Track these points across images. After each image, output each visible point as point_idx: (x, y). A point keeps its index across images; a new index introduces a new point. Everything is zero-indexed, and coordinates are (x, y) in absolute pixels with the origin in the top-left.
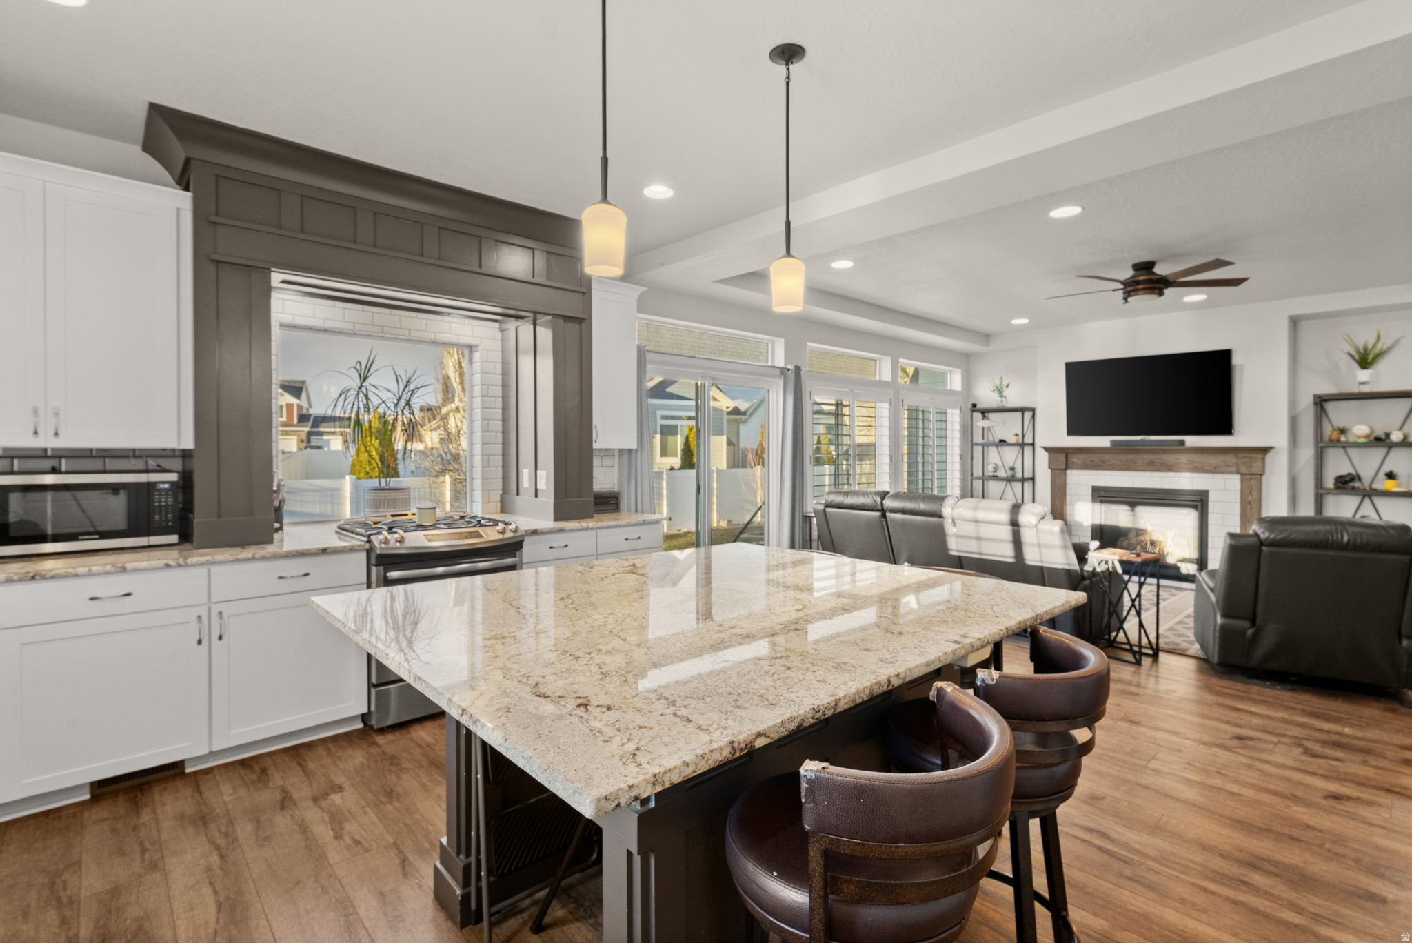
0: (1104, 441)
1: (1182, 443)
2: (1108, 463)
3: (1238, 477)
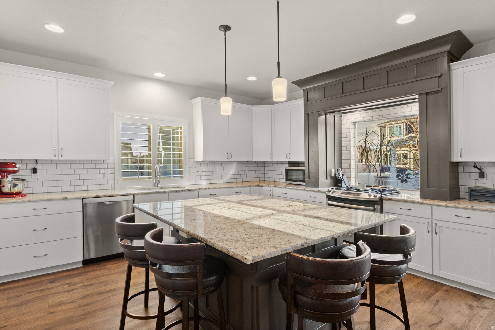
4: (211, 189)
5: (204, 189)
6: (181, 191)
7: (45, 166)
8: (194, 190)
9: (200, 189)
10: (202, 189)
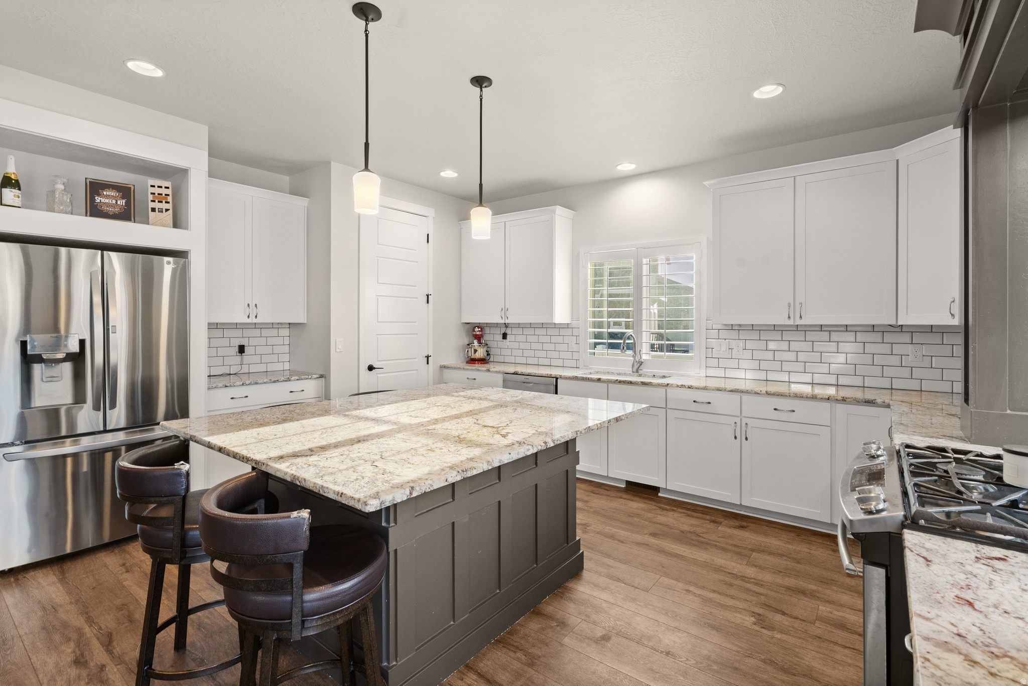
4: (696, 388)
5: (678, 386)
6: (628, 383)
7: (515, 331)
8: (654, 384)
9: (668, 384)
10: (672, 384)
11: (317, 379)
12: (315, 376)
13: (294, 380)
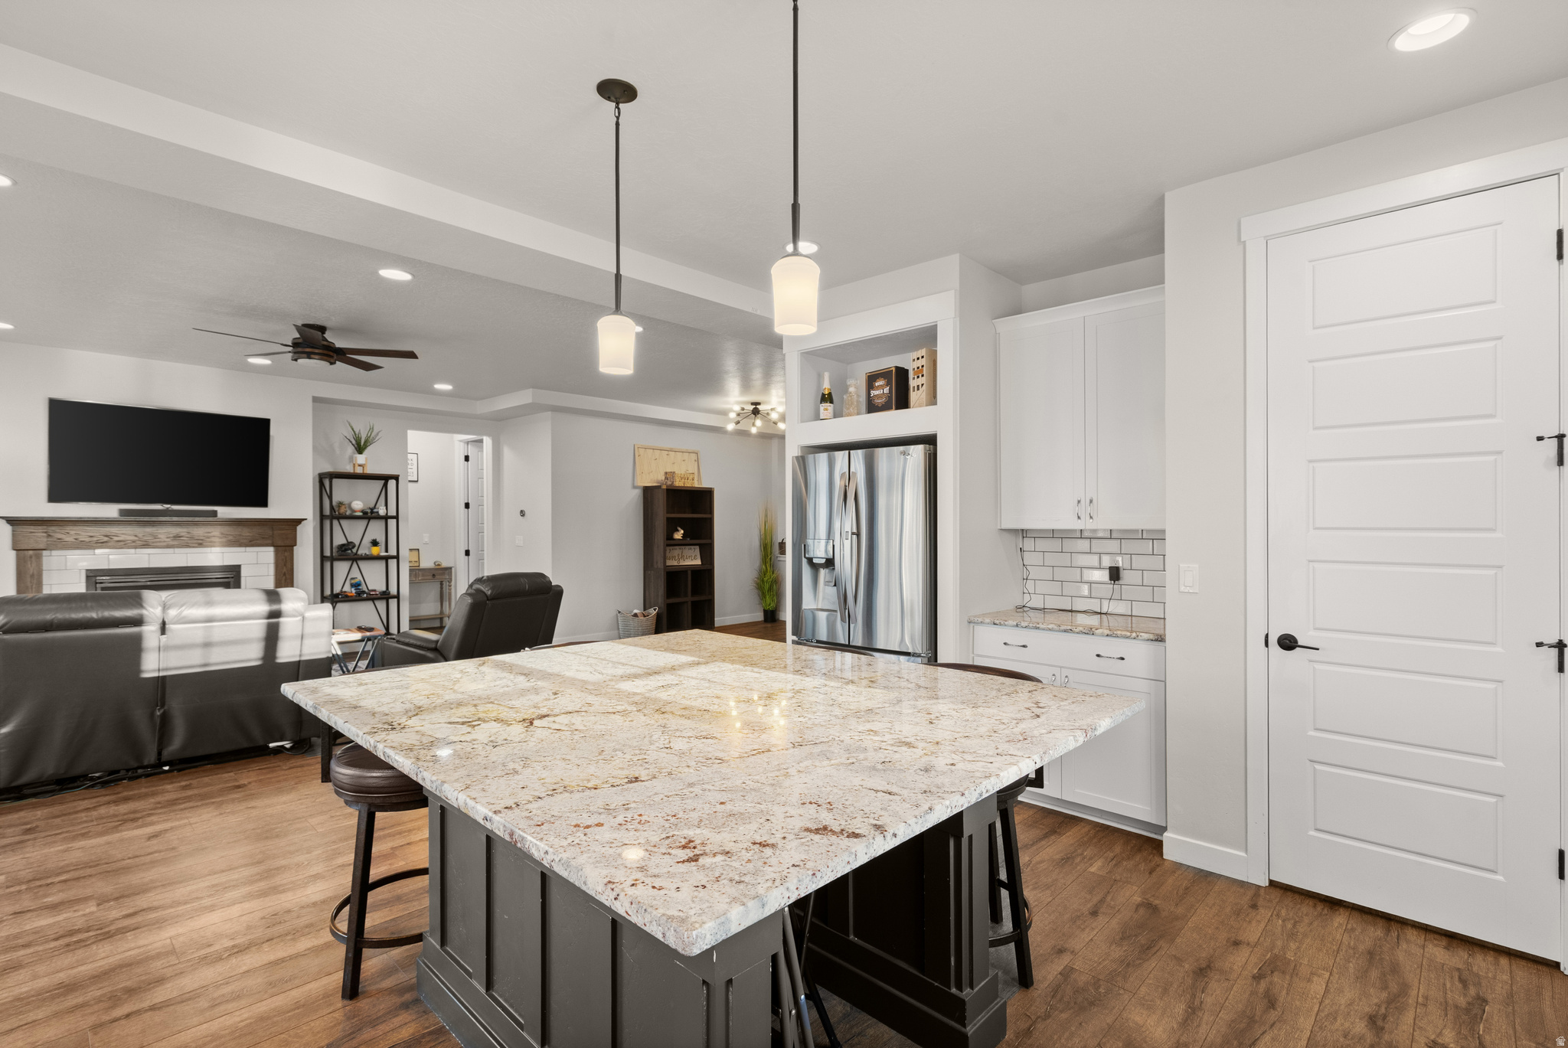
0: (111, 510)
1: (215, 514)
2: (116, 539)
3: (271, 549)
11: (1149, 643)
12: (1145, 636)
13: (1102, 635)
